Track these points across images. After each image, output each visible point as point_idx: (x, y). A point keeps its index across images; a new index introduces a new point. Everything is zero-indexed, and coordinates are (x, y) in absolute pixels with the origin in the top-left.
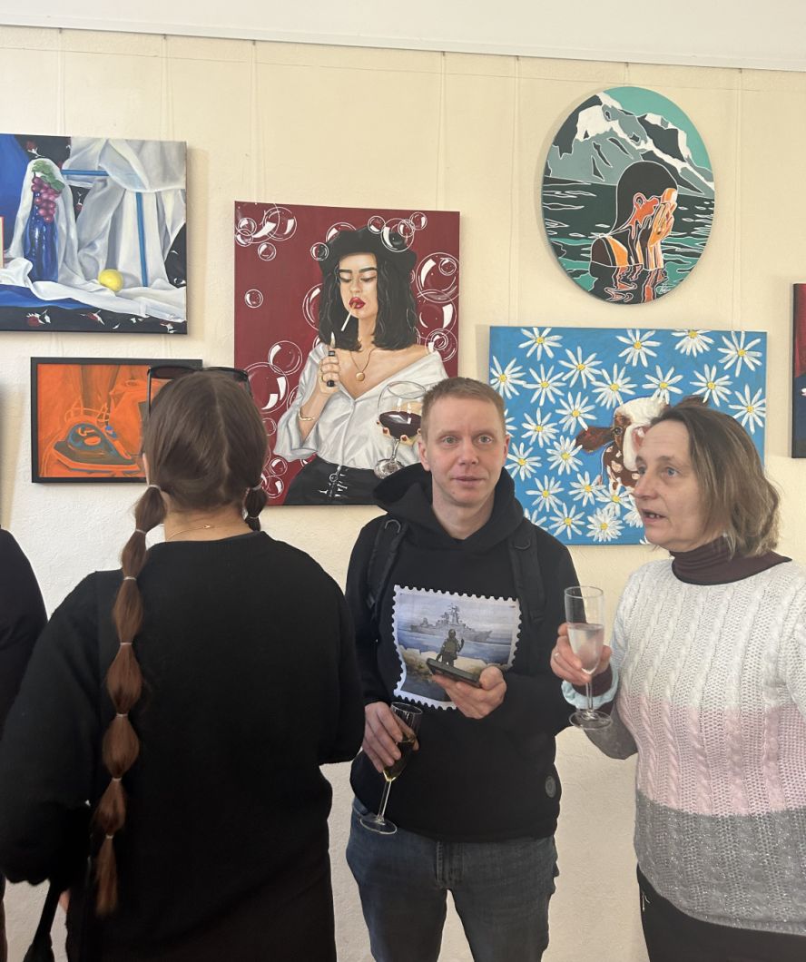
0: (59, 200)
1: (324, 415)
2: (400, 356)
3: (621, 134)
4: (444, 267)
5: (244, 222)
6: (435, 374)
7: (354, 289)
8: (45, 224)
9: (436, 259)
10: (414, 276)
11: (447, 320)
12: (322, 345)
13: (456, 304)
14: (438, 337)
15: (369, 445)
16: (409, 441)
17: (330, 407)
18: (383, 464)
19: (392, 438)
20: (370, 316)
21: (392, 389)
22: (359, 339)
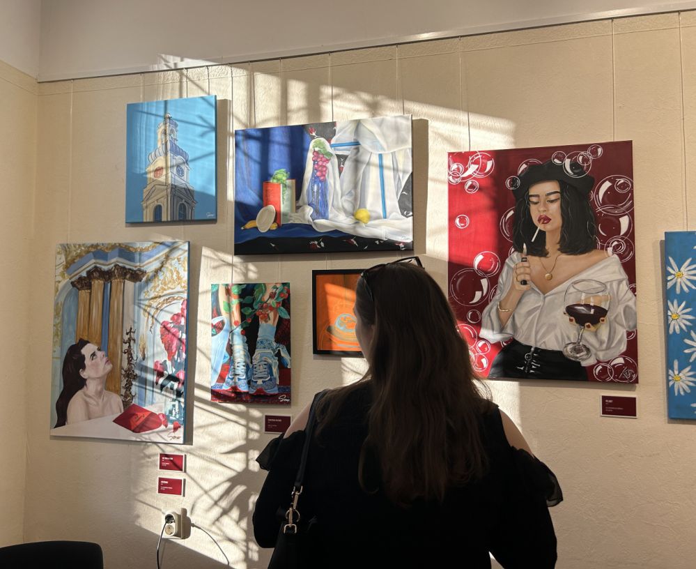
0: (329, 165)
1: (519, 307)
2: (582, 259)
4: (620, 187)
5: (454, 166)
6: (614, 272)
7: (542, 209)
8: (321, 181)
9: (613, 181)
10: (593, 195)
11: (623, 228)
12: (516, 253)
13: (632, 215)
14: (616, 243)
15: (558, 331)
16: (592, 328)
17: (524, 301)
18: (570, 347)
19: (577, 325)
20: (556, 229)
21: (576, 286)
22: (547, 248)
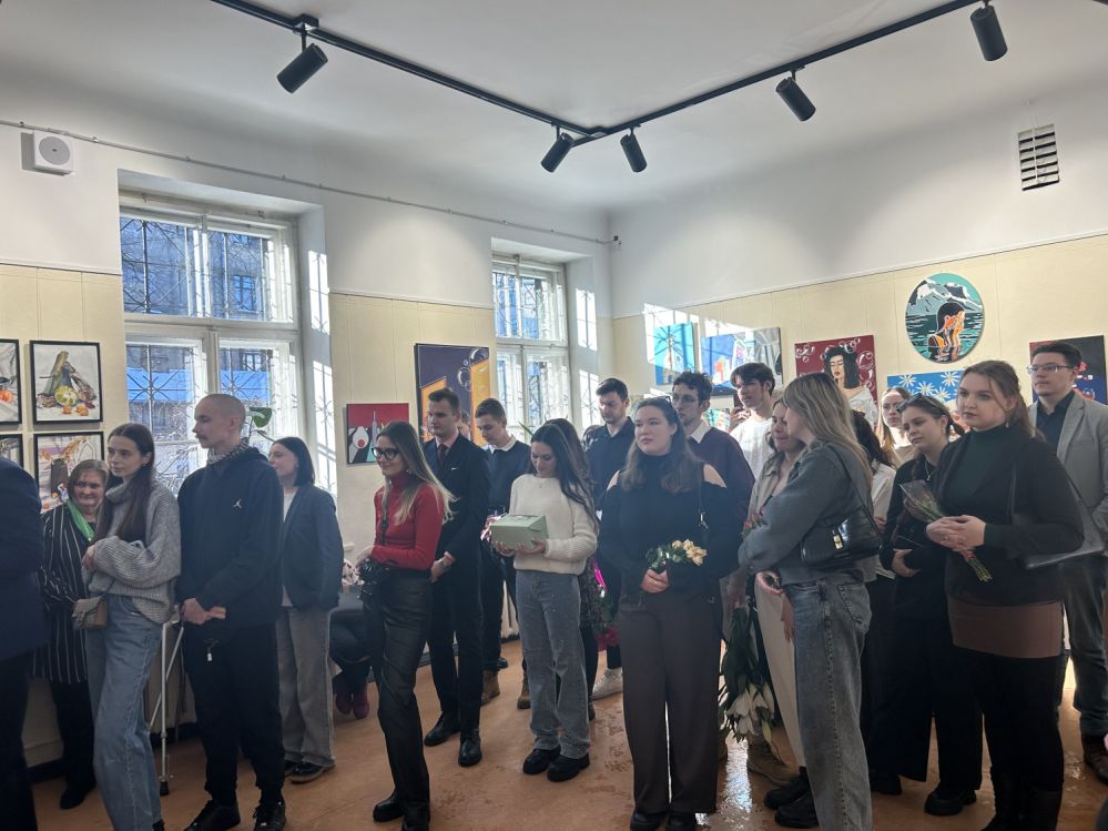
0: (743, 352)
3: (937, 293)
4: (868, 356)
5: (798, 350)
6: (867, 396)
7: (836, 369)
9: (866, 354)
11: (871, 375)
13: (874, 369)
20: (842, 378)
